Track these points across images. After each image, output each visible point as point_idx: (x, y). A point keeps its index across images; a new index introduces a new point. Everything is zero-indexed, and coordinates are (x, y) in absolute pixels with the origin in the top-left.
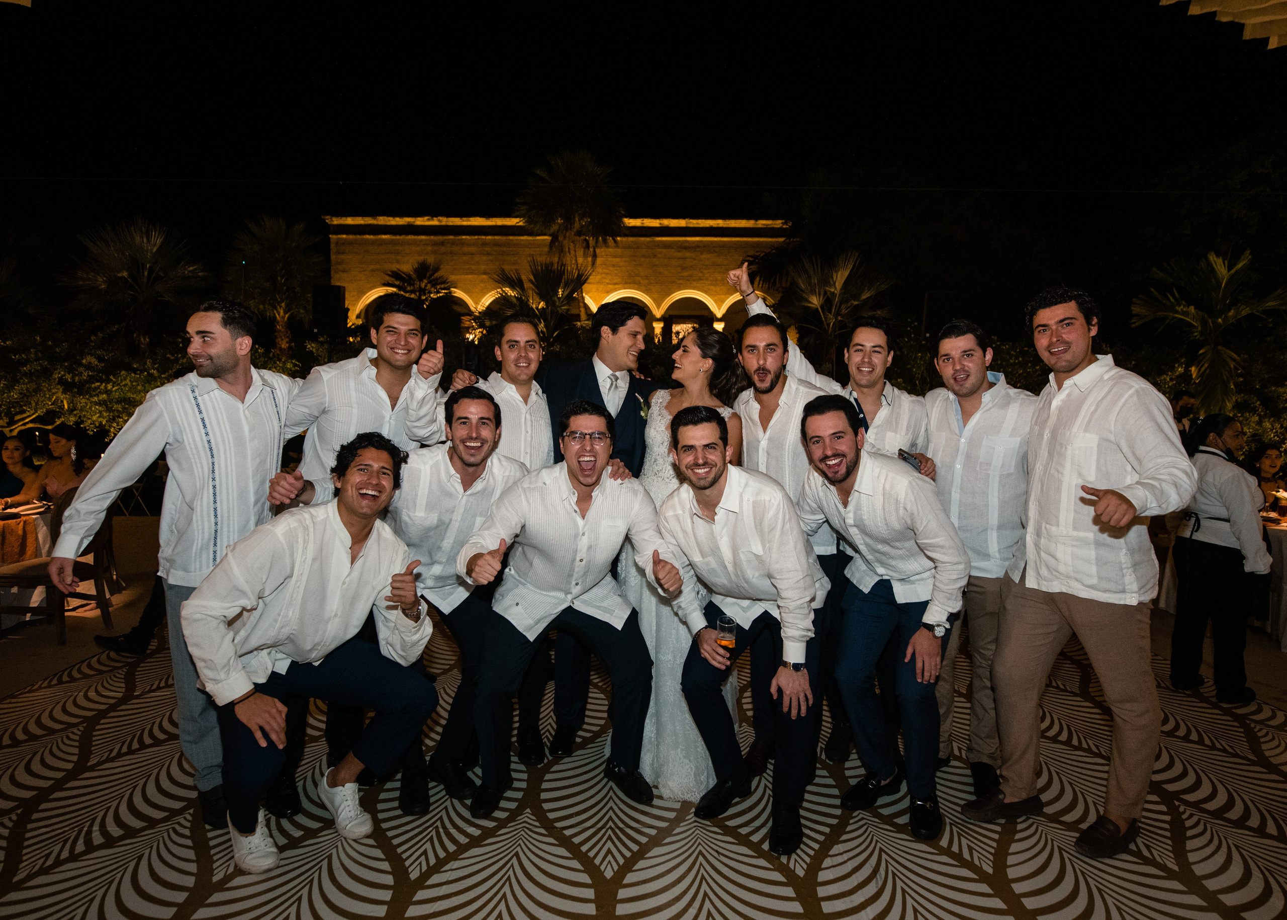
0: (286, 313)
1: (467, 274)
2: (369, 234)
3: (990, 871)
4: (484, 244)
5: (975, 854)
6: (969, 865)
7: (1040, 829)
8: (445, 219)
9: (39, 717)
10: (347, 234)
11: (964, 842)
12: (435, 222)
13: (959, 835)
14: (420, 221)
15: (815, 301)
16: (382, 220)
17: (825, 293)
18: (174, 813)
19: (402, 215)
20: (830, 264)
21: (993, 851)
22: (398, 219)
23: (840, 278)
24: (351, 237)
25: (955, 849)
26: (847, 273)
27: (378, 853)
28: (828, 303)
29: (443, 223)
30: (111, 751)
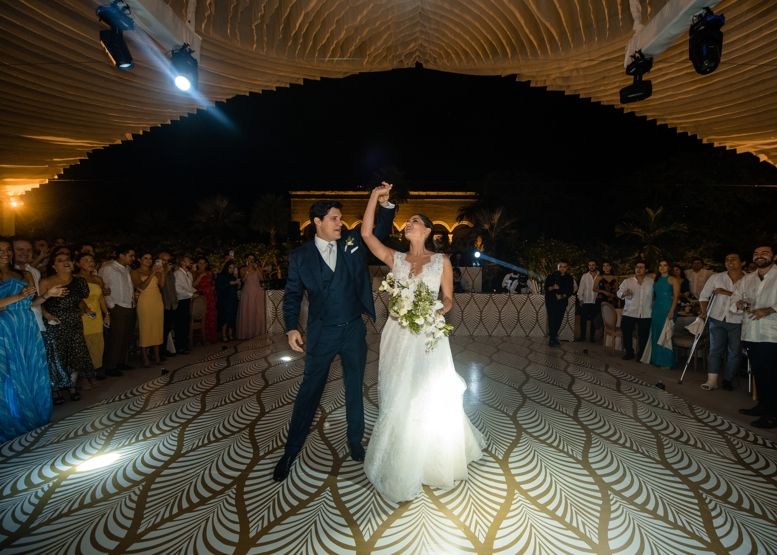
0: (274, 231)
1: (346, 214)
2: (307, 198)
3: (581, 459)
4: (353, 202)
5: (574, 452)
6: (572, 457)
7: (602, 443)
8: (338, 192)
9: (184, 391)
10: (298, 198)
11: (569, 447)
12: (334, 193)
13: (567, 445)
14: (327, 193)
15: (486, 227)
16: (312, 193)
17: (491, 223)
18: (241, 429)
19: (320, 191)
20: (493, 211)
21: (582, 451)
22: (318, 192)
23: (496, 217)
24: (299, 199)
25: (566, 450)
26: (499, 215)
27: (325, 447)
28: (492, 227)
29: (337, 194)
30: (214, 405)
